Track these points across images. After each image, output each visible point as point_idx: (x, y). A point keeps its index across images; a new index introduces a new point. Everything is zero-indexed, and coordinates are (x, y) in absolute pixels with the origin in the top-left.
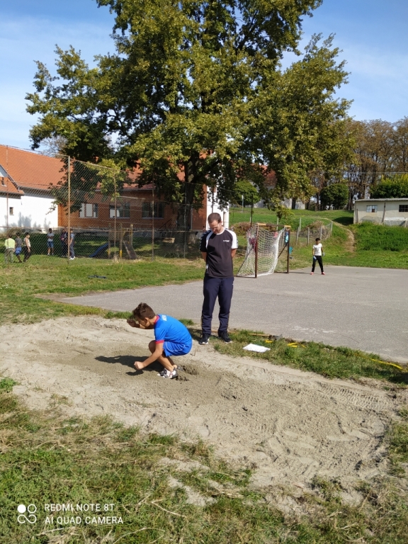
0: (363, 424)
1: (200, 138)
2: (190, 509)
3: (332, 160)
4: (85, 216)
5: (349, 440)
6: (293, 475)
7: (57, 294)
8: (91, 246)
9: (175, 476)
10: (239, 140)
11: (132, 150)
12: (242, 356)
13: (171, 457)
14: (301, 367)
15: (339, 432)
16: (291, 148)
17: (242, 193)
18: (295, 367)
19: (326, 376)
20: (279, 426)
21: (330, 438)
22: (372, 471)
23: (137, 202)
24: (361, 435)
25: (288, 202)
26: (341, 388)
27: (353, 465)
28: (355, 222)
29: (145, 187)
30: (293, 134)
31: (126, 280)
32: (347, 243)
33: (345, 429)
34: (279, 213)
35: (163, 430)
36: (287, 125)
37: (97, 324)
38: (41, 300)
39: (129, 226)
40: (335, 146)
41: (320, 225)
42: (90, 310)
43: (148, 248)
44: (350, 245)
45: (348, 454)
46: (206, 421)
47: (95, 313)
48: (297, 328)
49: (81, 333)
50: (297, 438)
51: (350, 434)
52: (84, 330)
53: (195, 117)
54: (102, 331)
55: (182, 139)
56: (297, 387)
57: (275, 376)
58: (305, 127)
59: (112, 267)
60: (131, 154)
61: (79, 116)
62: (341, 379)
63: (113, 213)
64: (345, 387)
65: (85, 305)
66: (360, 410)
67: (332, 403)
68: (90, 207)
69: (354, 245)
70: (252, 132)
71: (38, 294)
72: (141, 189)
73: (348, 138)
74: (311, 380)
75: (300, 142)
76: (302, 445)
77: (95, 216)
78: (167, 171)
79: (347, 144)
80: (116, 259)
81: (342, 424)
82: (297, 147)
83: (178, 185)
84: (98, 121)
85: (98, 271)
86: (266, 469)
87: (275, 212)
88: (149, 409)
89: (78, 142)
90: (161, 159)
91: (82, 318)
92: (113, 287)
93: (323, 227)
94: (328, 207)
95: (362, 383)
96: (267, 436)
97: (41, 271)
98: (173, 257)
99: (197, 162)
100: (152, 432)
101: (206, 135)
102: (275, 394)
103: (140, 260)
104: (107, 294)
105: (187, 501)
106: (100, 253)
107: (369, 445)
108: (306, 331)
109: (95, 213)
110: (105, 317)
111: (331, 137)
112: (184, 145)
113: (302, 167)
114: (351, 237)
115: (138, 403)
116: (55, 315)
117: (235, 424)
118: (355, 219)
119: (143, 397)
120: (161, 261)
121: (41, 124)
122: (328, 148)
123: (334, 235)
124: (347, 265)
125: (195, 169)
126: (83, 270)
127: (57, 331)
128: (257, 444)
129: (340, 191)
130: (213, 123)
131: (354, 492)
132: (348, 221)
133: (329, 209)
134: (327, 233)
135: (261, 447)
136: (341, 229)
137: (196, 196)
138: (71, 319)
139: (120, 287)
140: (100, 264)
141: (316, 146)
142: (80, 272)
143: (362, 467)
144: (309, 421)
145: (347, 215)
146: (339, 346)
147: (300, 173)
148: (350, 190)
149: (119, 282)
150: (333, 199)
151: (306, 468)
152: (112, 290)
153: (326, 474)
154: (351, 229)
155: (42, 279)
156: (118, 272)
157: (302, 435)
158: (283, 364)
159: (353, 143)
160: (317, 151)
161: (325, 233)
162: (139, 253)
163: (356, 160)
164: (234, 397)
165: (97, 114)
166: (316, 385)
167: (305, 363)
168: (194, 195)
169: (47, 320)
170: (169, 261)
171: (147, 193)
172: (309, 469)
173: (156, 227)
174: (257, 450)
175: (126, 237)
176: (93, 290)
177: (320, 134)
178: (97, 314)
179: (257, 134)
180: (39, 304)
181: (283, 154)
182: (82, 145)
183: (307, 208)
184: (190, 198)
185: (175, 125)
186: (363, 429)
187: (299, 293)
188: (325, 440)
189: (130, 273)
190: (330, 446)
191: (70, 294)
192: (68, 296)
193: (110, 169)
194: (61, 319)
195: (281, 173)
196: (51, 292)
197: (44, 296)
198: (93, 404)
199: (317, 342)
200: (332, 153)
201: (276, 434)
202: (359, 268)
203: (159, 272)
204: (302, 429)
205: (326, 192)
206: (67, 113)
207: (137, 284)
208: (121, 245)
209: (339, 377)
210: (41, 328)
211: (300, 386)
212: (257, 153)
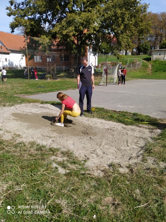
0: (137, 143)
1: (82, 24)
2: (58, 175)
3: (141, 32)
4: (37, 61)
5: (129, 149)
6: (103, 162)
7: (23, 94)
8: (39, 74)
9: (56, 163)
10: (99, 24)
11: (53, 31)
12: (93, 117)
13: (56, 156)
14: (116, 122)
15: (126, 146)
16: (122, 27)
17: (104, 49)
18: (114, 121)
19: (126, 124)
20: (103, 144)
21: (122, 148)
22: (135, 160)
23: (56, 54)
24: (135, 147)
25: (123, 52)
26: (131, 129)
27: (128, 158)
28: (152, 60)
29: (60, 48)
30: (123, 21)
31: (52, 88)
32: (148, 69)
33: (129, 144)
34: (118, 57)
35: (56, 146)
36: (121, 17)
37: (37, 106)
38: (16, 97)
39: (54, 65)
40: (143, 25)
41: (137, 62)
42: (35, 101)
43: (62, 74)
44: (149, 70)
45: (128, 154)
46: (74, 142)
47: (37, 102)
48: (119, 106)
49: (30, 110)
50: (109, 148)
51: (130, 146)
52: (32, 109)
53: (80, 14)
54: (39, 109)
55: (74, 25)
56: (113, 129)
57: (106, 125)
58: (128, 17)
59: (47, 83)
60: (53, 33)
61: (30, 17)
62: (132, 125)
63: (48, 60)
64: (133, 128)
65: (34, 99)
66: (137, 137)
67: (126, 135)
68: (38, 57)
69: (151, 70)
70: (105, 20)
71: (16, 95)
72: (59, 48)
73: (148, 22)
74: (119, 126)
75: (126, 25)
76: (110, 151)
77: (41, 61)
78: (68, 39)
79: (148, 24)
80: (49, 79)
81: (128, 142)
82: (125, 27)
83: (74, 46)
84: (38, 19)
85: (41, 85)
86: (92, 160)
87: (116, 57)
88: (52, 139)
89: (30, 29)
90: (66, 34)
91: (32, 104)
92: (46, 91)
93: (138, 63)
94: (141, 53)
95: (140, 127)
96: (97, 148)
97: (18, 85)
98: (73, 78)
99: (82, 35)
100: (51, 147)
101: (85, 23)
102: (104, 132)
103: (59, 80)
104: (44, 94)
105: (58, 172)
106: (43, 77)
107: (137, 150)
108: (122, 107)
109: (41, 60)
110: (41, 104)
111: (141, 21)
112: (76, 27)
113: (128, 36)
114: (150, 66)
115: (48, 137)
116: (21, 103)
117: (85, 144)
118: (152, 58)
119: (51, 134)
120: (68, 80)
121: (14, 21)
122: (139, 27)
123: (143, 66)
124: (147, 79)
125: (81, 38)
126: (35, 84)
127: (21, 109)
128: (92, 151)
129: (146, 46)
130: (87, 17)
131: (126, 168)
132: (149, 60)
133: (141, 54)
134: (140, 65)
135: (94, 152)
136: (146, 63)
137: (82, 51)
138: (27, 104)
139: (49, 91)
140: (42, 82)
141: (134, 26)
142: (34, 85)
143: (131, 159)
144: (115, 142)
145: (149, 57)
146: (134, 112)
147: (127, 39)
148: (151, 46)
149: (50, 89)
150: (143, 50)
151: (109, 159)
152: (46, 92)
153: (116, 161)
154: (150, 63)
155: (18, 88)
156: (50, 85)
157: (111, 147)
158: (109, 120)
159: (150, 24)
160: (134, 28)
161: (139, 65)
162: (59, 77)
163: (152, 32)
164: (87, 133)
165: (38, 16)
166: (122, 128)
167: (118, 120)
168: (81, 50)
169: (17, 105)
170: (71, 80)
171: (61, 50)
172: (110, 159)
173: (65, 65)
174: (92, 153)
175: (53, 70)
176: (38, 92)
177: (136, 20)
178: (38, 102)
179: (108, 21)
180: (15, 98)
181: (118, 30)
182: (32, 30)
183: (132, 54)
184: (79, 52)
185: (71, 18)
186: (136, 144)
187: (123, 91)
188: (120, 149)
189: (55, 85)
190: (121, 151)
191: (29, 94)
192: (27, 95)
193: (44, 40)
194: (23, 105)
195: (118, 39)
196: (21, 93)
197: (18, 96)
198: (30, 137)
199: (125, 111)
200: (141, 29)
201: (101, 147)
202: (152, 80)
203: (66, 85)
204: (112, 145)
205: (140, 47)
206: (25, 16)
207: (57, 90)
208: (51, 73)
209: (131, 125)
210: (15, 108)
211: (115, 129)
212: (108, 30)
